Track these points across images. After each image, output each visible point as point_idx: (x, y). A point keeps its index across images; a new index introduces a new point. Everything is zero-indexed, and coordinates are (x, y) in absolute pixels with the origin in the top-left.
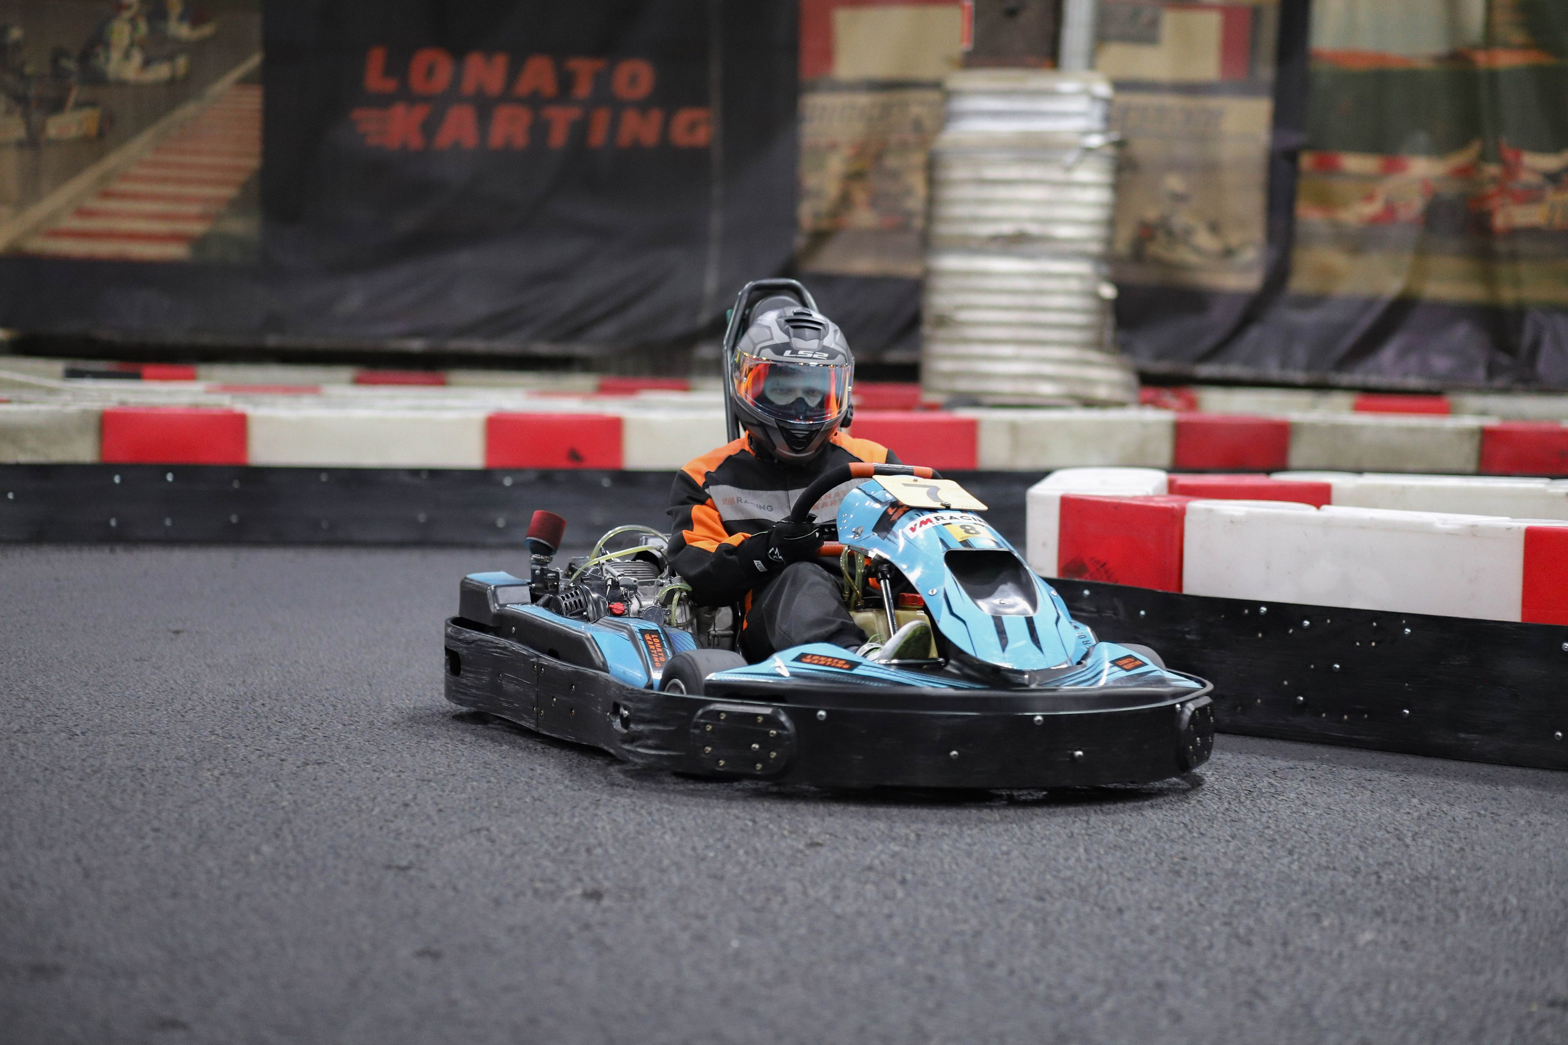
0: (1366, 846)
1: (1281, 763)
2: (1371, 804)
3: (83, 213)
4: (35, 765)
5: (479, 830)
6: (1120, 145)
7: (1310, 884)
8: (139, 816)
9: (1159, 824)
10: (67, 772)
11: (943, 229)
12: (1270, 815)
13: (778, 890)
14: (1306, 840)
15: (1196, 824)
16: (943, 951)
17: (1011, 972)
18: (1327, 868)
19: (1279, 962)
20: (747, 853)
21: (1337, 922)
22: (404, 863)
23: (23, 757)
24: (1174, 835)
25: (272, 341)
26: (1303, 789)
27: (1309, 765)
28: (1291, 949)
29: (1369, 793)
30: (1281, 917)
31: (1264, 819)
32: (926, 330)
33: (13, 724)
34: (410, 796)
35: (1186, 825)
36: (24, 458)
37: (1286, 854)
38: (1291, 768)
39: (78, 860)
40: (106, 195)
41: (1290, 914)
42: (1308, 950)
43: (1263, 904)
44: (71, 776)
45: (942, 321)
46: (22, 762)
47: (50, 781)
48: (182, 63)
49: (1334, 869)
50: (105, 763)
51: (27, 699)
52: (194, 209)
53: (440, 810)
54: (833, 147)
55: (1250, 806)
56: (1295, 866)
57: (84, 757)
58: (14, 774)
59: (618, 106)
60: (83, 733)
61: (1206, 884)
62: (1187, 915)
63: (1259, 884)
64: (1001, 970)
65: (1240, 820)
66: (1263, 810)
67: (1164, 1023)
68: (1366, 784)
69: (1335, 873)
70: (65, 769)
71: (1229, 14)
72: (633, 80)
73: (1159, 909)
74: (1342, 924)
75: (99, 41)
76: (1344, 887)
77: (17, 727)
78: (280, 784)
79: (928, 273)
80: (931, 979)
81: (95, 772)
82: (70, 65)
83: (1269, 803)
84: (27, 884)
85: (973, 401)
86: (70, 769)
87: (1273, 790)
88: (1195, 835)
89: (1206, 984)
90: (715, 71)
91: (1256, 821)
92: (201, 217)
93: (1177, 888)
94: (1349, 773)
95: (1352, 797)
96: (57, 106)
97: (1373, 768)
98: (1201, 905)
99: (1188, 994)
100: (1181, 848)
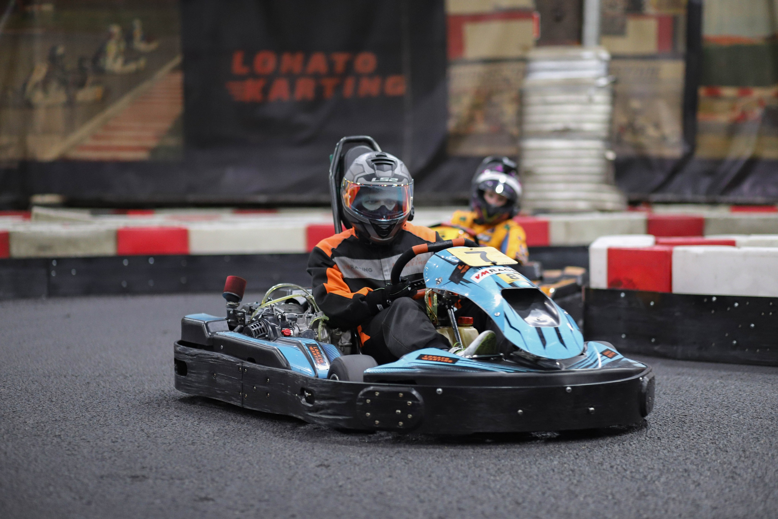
0: (775, 408)
1: (723, 373)
2: (773, 390)
3: (95, 137)
4: (111, 390)
6: (615, 83)
7: (751, 425)
8: (167, 410)
9: (669, 401)
10: (127, 393)
11: (529, 128)
12: (724, 395)
14: (744, 406)
15: (688, 400)
16: (576, 458)
17: (612, 467)
18: (758, 417)
19: (743, 459)
21: (767, 441)
23: (104, 387)
24: (678, 406)
25: (192, 198)
26: (737, 384)
27: (738, 373)
28: (748, 453)
29: (770, 385)
30: (740, 439)
31: (721, 398)
33: (95, 373)
35: (683, 401)
36: (79, 254)
37: (735, 412)
38: (729, 375)
39: (143, 430)
40: (108, 128)
41: (743, 438)
42: (757, 454)
43: (729, 434)
44: (130, 394)
45: (528, 174)
46: (105, 389)
47: (120, 397)
48: (142, 63)
49: (761, 418)
50: (145, 388)
51: (100, 362)
54: (464, 93)
55: (713, 392)
56: (741, 417)
57: (134, 386)
58: (102, 395)
59: (358, 77)
60: (131, 376)
61: (699, 426)
62: (693, 440)
63: (726, 426)
64: (606, 465)
65: (709, 398)
66: (719, 393)
67: (692, 487)
68: (768, 381)
69: (761, 419)
71: (661, 20)
72: (366, 63)
73: (679, 437)
74: (770, 442)
75: (101, 52)
76: (767, 426)
77: (97, 374)
79: (520, 150)
80: (573, 471)
81: (141, 393)
82: (88, 65)
83: (722, 390)
84: (120, 441)
85: (546, 211)
87: (722, 385)
88: (688, 405)
89: (709, 469)
90: (406, 57)
91: (718, 398)
92: (154, 138)
93: (685, 428)
94: (759, 376)
95: (763, 387)
96: (82, 85)
97: (770, 374)
98: (699, 435)
99: (701, 475)
100: (683, 411)
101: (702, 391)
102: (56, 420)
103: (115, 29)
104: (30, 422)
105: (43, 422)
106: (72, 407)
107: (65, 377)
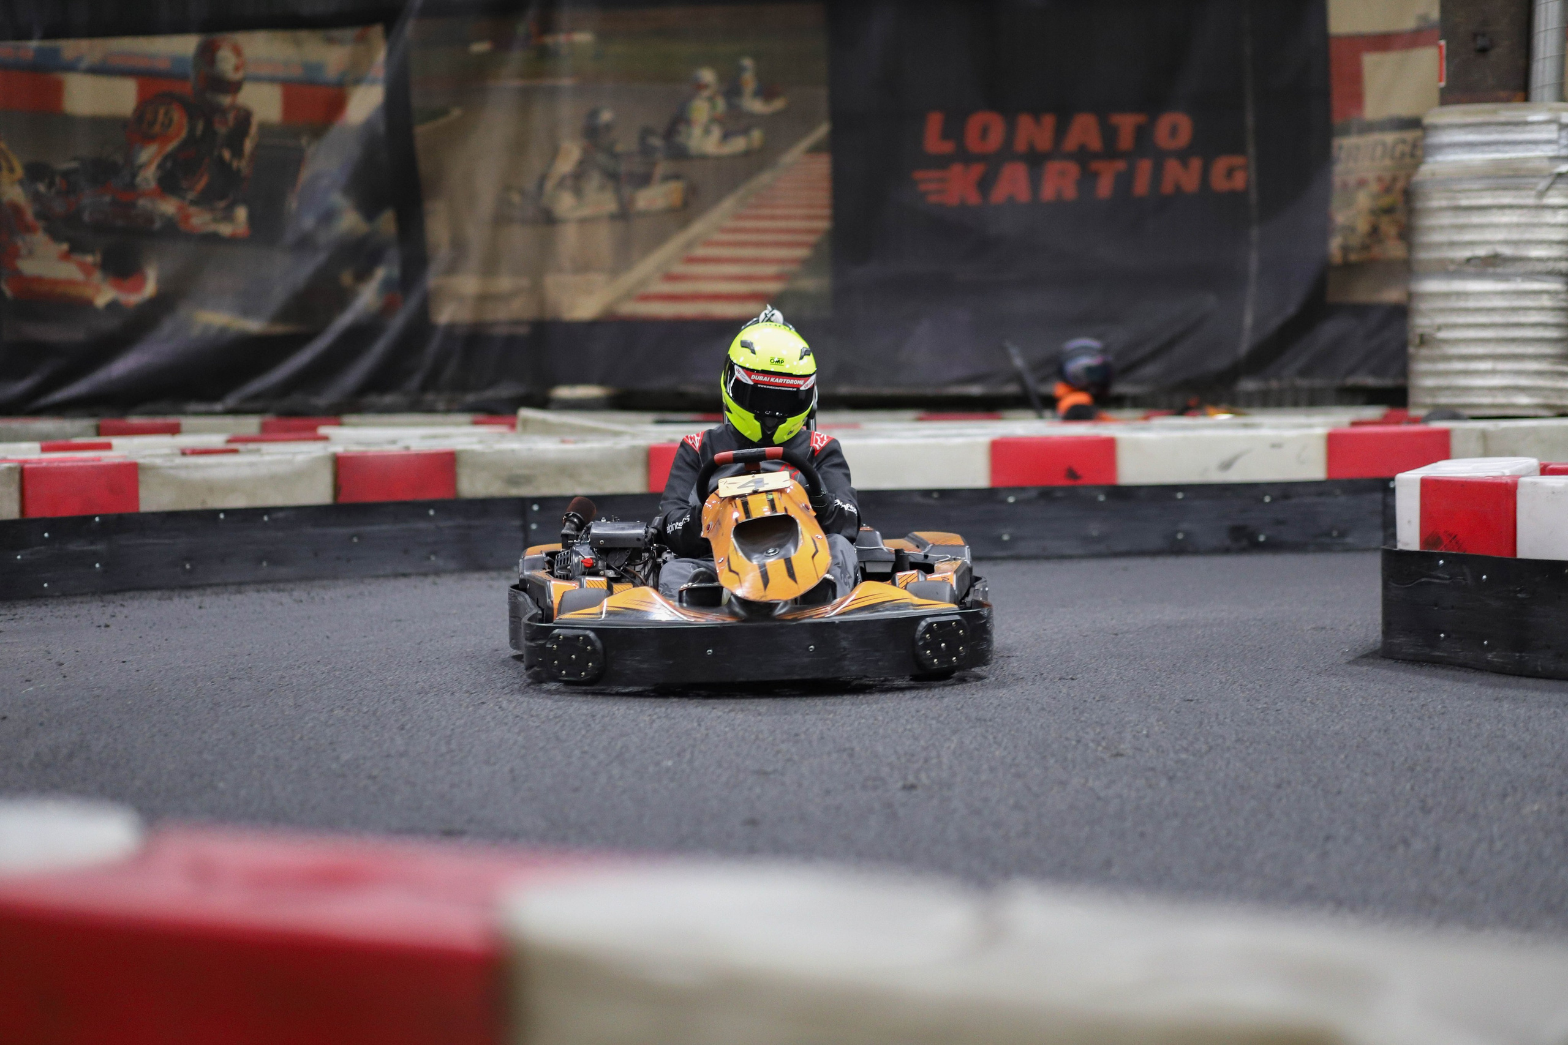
3: (670, 278)
5: (845, 750)
8: (575, 744)
9: (1427, 739)
10: (533, 718)
13: (1063, 784)
16: (1168, 818)
20: (1056, 761)
22: (770, 769)
32: (1411, 350)
34: (804, 729)
36: (581, 490)
39: (512, 771)
40: (692, 260)
45: (1424, 341)
46: (501, 713)
48: (756, 135)
52: (771, 270)
53: (822, 738)
54: (1362, 183)
59: (1160, 157)
70: (532, 716)
72: (1174, 131)
75: (680, 119)
78: (703, 723)
79: (1411, 296)
80: (1142, 835)
81: (555, 717)
82: (656, 142)
84: (464, 785)
85: (1451, 413)
86: (537, 716)
90: (1250, 120)
92: (778, 277)
96: (644, 180)
101: (1504, 725)
102: (388, 756)
103: (707, 76)
104: (345, 757)
105: (364, 758)
106: (428, 737)
107: (452, 694)
